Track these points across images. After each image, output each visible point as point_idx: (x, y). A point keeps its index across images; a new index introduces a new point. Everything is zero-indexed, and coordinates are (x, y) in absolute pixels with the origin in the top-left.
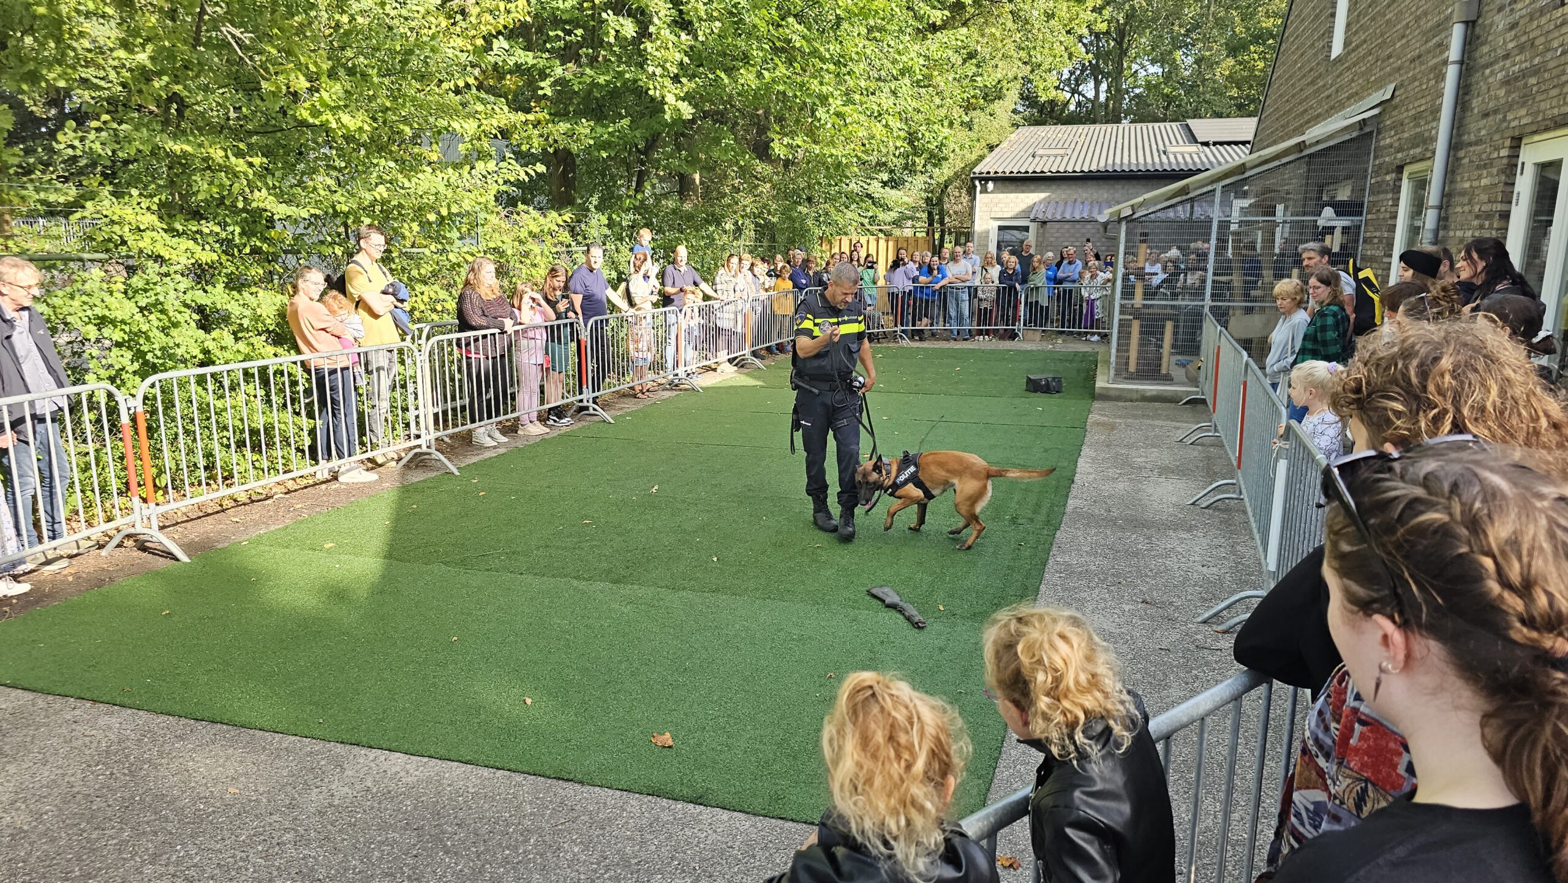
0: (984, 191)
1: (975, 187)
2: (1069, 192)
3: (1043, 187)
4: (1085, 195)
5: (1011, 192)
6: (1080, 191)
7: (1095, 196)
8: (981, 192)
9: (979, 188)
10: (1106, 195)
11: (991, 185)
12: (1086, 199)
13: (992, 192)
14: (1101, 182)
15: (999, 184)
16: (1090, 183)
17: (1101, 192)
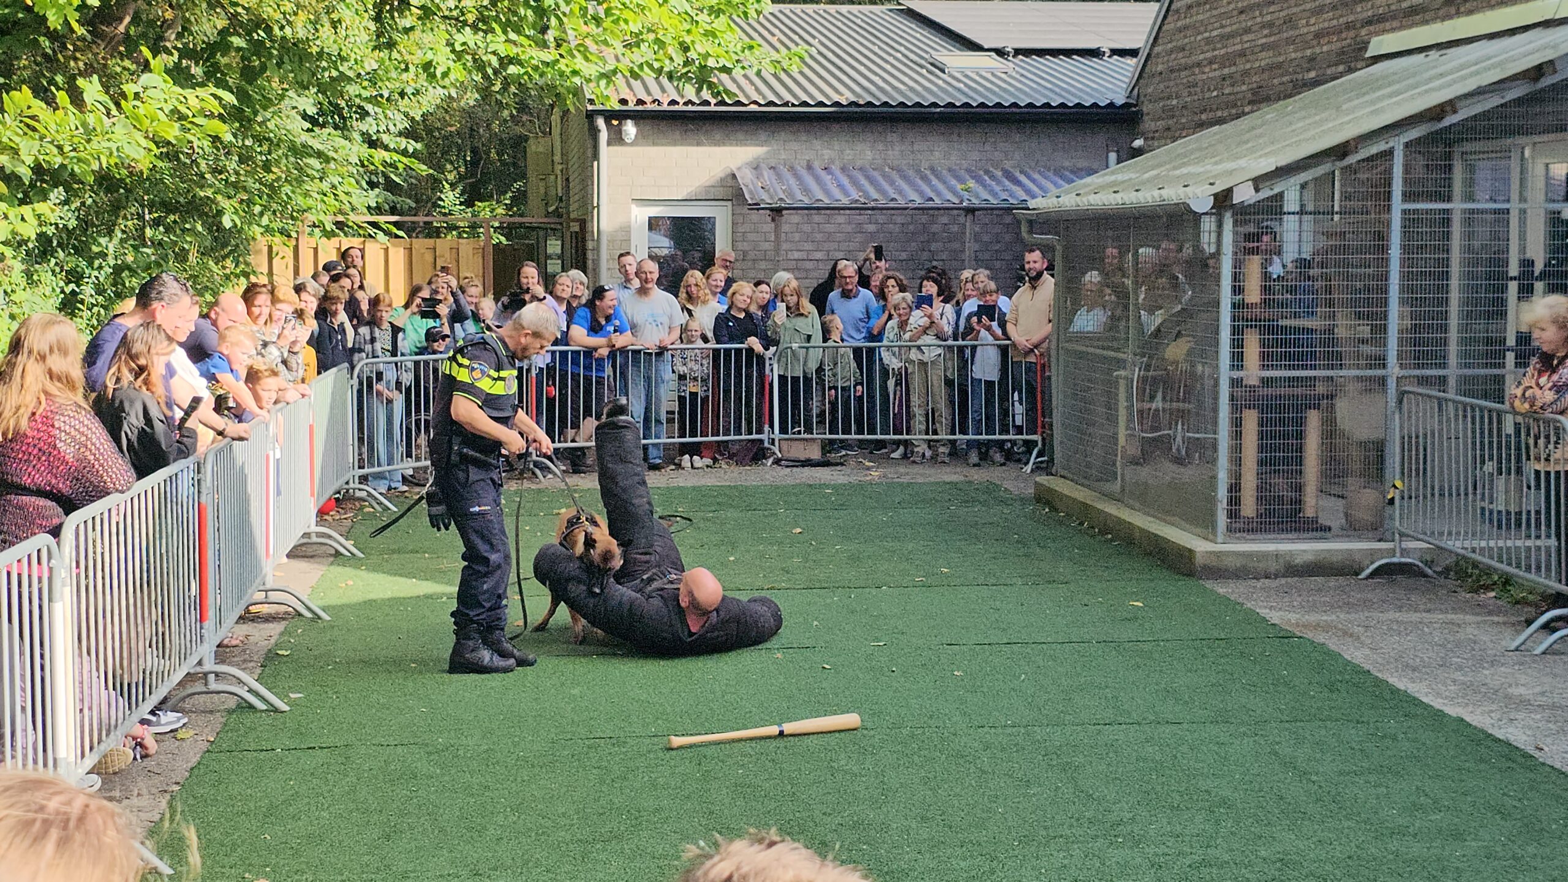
0: (617, 138)
1: (594, 132)
2: (794, 146)
3: (740, 136)
4: (827, 153)
5: (674, 143)
6: (817, 144)
7: (849, 154)
8: (609, 144)
9: (604, 136)
10: (869, 155)
11: (630, 128)
12: (832, 161)
13: (631, 144)
14: (858, 128)
15: (647, 127)
16: (836, 127)
17: (859, 147)
